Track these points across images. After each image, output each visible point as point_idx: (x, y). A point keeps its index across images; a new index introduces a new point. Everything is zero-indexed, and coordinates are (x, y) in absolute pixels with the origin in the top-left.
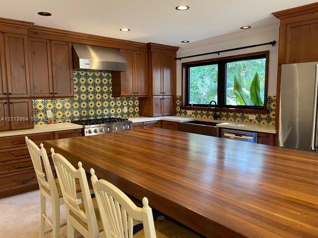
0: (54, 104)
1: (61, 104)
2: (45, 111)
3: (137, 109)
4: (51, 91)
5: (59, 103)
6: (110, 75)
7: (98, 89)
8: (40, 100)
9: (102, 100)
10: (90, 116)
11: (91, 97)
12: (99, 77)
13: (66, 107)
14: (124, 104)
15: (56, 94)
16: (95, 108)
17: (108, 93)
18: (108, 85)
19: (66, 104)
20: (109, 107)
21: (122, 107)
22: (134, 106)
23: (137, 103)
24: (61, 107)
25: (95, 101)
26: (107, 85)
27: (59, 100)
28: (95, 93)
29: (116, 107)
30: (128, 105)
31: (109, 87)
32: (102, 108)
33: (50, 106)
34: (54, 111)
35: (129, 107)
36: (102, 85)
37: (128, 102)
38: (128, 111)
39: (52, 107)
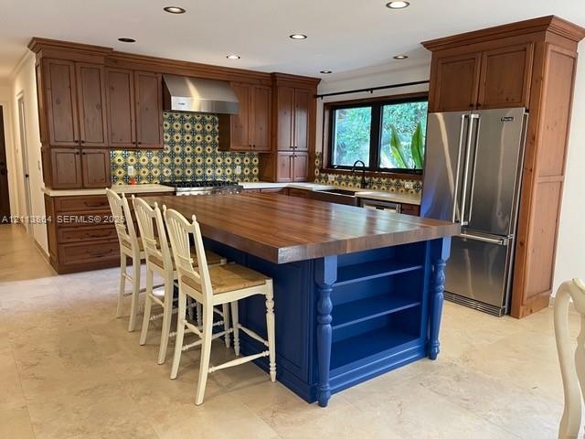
0: (138, 158)
1: (146, 159)
2: (125, 167)
3: (256, 171)
4: (134, 141)
5: (144, 157)
6: (217, 118)
7: (198, 138)
8: (119, 152)
9: (204, 155)
10: (187, 177)
11: (188, 150)
12: (201, 121)
13: (153, 162)
14: (236, 163)
16: (194, 166)
17: (213, 144)
18: (213, 133)
19: (153, 159)
20: (214, 166)
21: (233, 166)
22: (251, 166)
23: (256, 161)
24: (146, 163)
25: (194, 155)
26: (211, 133)
27: (144, 153)
28: (193, 144)
29: (224, 166)
30: (242, 163)
31: (214, 137)
32: (204, 166)
33: (132, 160)
34: (138, 166)
35: (243, 166)
36: (204, 133)
37: (242, 159)
38: (242, 173)
39: (134, 162)
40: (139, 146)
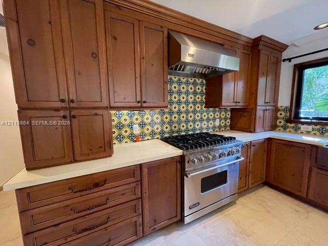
0: (142, 116)
1: (149, 117)
2: (131, 126)
3: (228, 122)
4: (139, 99)
5: (148, 116)
6: (204, 81)
7: (191, 98)
8: (125, 112)
9: (195, 112)
10: (181, 131)
11: (183, 107)
12: (193, 84)
13: (155, 120)
14: (216, 117)
15: (144, 102)
16: (187, 121)
17: (201, 103)
18: (201, 94)
19: (155, 117)
20: (201, 120)
21: (214, 119)
22: (226, 119)
23: (229, 115)
24: (149, 121)
25: (187, 112)
26: (200, 93)
27: (147, 111)
28: (187, 103)
29: (208, 120)
30: (220, 117)
31: (202, 96)
32: (194, 121)
33: (137, 119)
34: (142, 125)
35: (220, 119)
36: (195, 93)
37: (220, 113)
38: (220, 125)
39: (139, 120)
40: (144, 105)
